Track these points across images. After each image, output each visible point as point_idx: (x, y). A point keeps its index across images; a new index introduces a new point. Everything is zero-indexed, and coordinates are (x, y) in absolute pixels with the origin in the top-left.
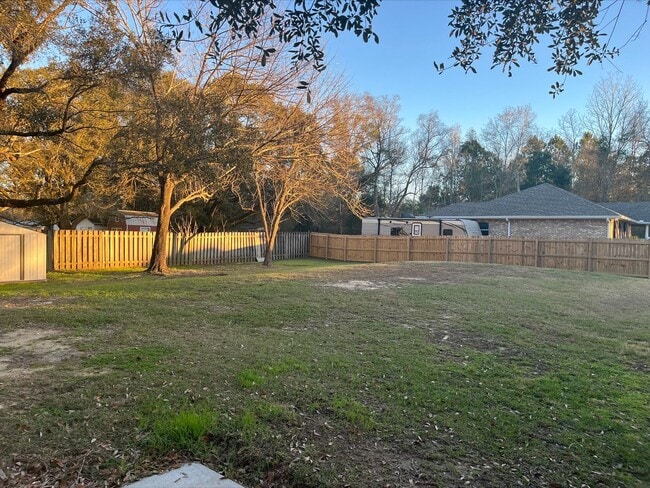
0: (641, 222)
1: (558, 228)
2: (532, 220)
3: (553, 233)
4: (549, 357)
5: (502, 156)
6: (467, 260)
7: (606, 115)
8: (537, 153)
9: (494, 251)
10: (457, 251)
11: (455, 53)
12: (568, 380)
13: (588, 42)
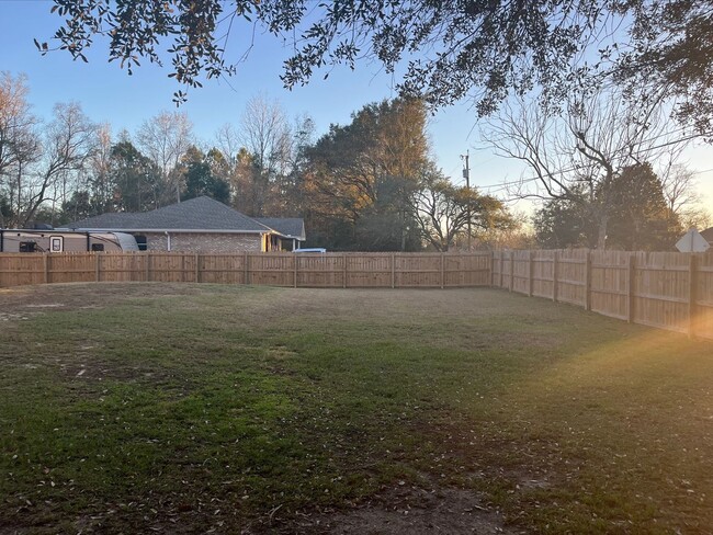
0: (289, 236)
1: (218, 242)
2: (192, 233)
3: (213, 247)
4: (196, 375)
5: (160, 164)
6: (122, 279)
7: (258, 133)
8: (196, 164)
9: (153, 268)
10: (110, 269)
11: (59, 34)
12: (212, 395)
13: (207, 55)
